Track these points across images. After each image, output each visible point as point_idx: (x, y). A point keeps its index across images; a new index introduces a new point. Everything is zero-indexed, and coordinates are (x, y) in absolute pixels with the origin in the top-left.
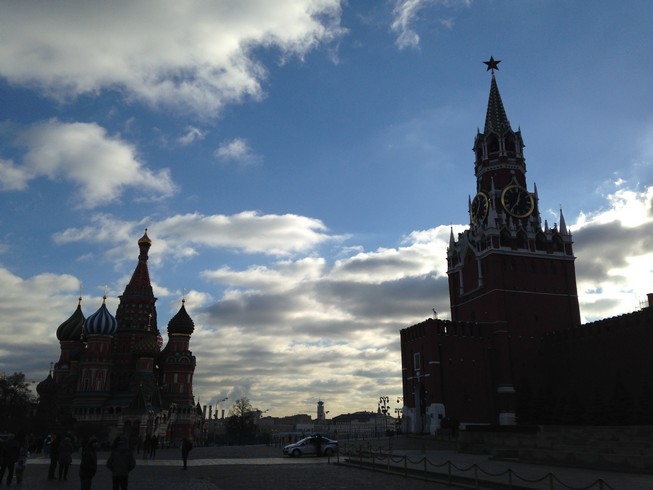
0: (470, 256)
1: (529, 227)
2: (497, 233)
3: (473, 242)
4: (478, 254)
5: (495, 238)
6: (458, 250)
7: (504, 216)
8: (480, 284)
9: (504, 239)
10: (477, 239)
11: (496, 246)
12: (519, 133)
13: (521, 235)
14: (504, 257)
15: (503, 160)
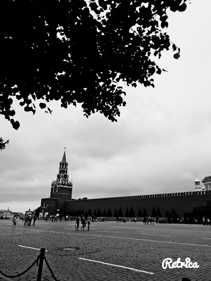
0: (56, 186)
1: (66, 182)
2: (61, 183)
3: (57, 183)
4: (57, 186)
5: (61, 184)
6: (54, 184)
7: (63, 179)
8: (57, 191)
9: (62, 184)
10: (58, 183)
11: (61, 185)
12: (67, 163)
13: (65, 183)
14: (62, 187)
15: (64, 168)
